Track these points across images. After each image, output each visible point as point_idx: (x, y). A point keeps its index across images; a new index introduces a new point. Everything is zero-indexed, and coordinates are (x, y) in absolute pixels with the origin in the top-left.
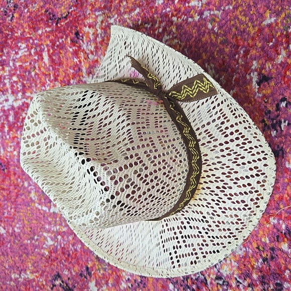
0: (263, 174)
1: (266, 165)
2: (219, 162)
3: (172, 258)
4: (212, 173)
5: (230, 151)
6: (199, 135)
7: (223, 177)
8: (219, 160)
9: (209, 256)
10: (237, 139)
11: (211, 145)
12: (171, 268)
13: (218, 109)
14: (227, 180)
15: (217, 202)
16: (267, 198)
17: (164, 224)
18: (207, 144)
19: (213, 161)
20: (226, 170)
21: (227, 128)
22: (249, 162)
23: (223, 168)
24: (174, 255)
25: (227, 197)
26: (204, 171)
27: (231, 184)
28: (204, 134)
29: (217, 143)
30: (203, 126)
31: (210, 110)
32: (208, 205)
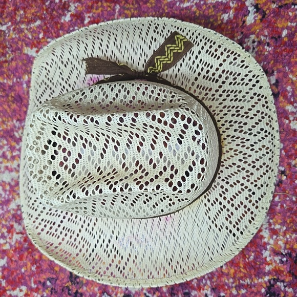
0: (263, 96)
1: (261, 87)
2: (224, 107)
3: (231, 231)
4: (224, 120)
5: (227, 92)
6: (194, 92)
7: (235, 118)
8: (223, 105)
9: (260, 204)
10: (227, 78)
11: (209, 96)
12: (235, 241)
13: (197, 62)
14: (239, 119)
15: (242, 144)
17: (206, 201)
18: (206, 97)
19: (219, 109)
20: (234, 111)
21: (214, 74)
22: (247, 93)
23: (230, 111)
24: (231, 227)
25: (248, 133)
27: (244, 120)
28: (198, 91)
29: (213, 92)
30: (193, 84)
31: (191, 67)
32: (235, 153)
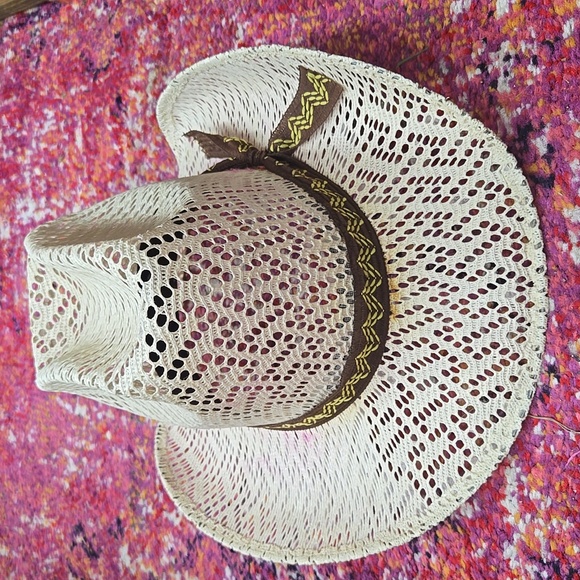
0: (499, 189)
1: (495, 167)
2: (408, 216)
3: (417, 485)
4: (405, 243)
5: (419, 182)
6: (351, 186)
7: (429, 241)
8: (405, 212)
9: (488, 436)
10: (419, 151)
11: (379, 193)
12: (423, 507)
13: (361, 121)
14: (439, 242)
15: (441, 299)
16: (534, 235)
17: (369, 412)
18: (371, 196)
19: (396, 220)
20: (429, 224)
21: (392, 145)
22: (463, 182)
23: (421, 223)
24: (418, 475)
25: (455, 274)
26: (387, 247)
27: (449, 244)
28: (358, 182)
29: (388, 183)
30: (351, 169)
31: (350, 133)
32: (428, 316)
